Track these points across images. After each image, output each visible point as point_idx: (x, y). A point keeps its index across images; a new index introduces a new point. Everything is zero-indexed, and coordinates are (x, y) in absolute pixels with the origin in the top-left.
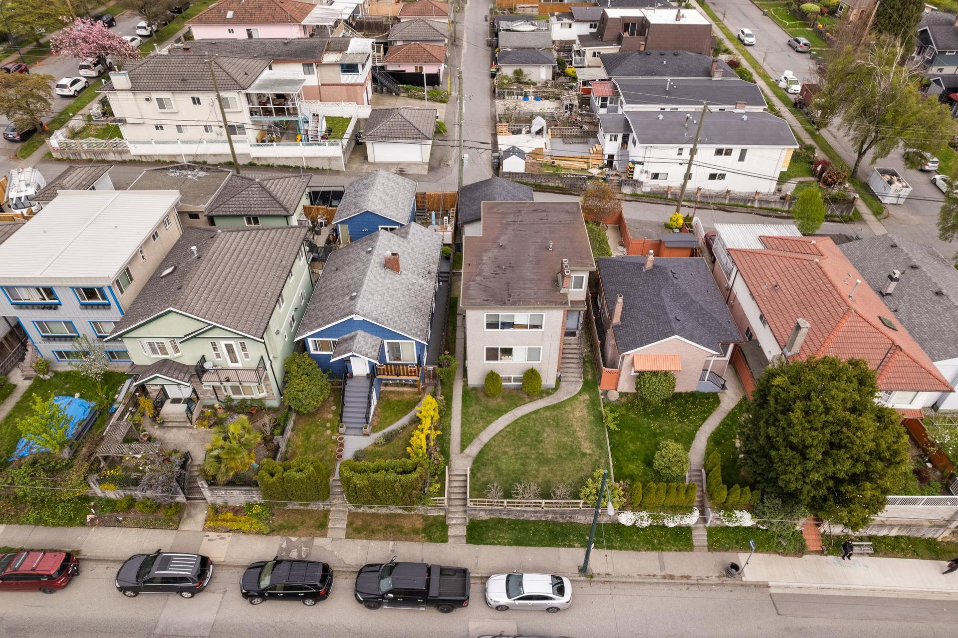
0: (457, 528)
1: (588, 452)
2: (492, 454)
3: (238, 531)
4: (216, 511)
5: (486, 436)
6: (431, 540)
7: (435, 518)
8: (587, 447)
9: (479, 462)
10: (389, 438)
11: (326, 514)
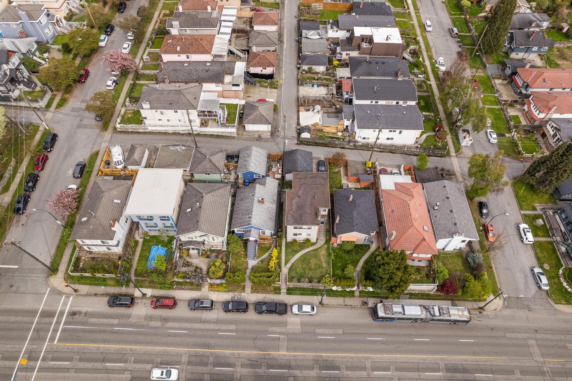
0: (284, 290)
1: (325, 266)
2: (294, 267)
3: (219, 291)
4: (211, 285)
5: (293, 261)
6: (276, 293)
7: (277, 287)
8: (324, 265)
9: (290, 270)
10: (262, 261)
11: (244, 286)
